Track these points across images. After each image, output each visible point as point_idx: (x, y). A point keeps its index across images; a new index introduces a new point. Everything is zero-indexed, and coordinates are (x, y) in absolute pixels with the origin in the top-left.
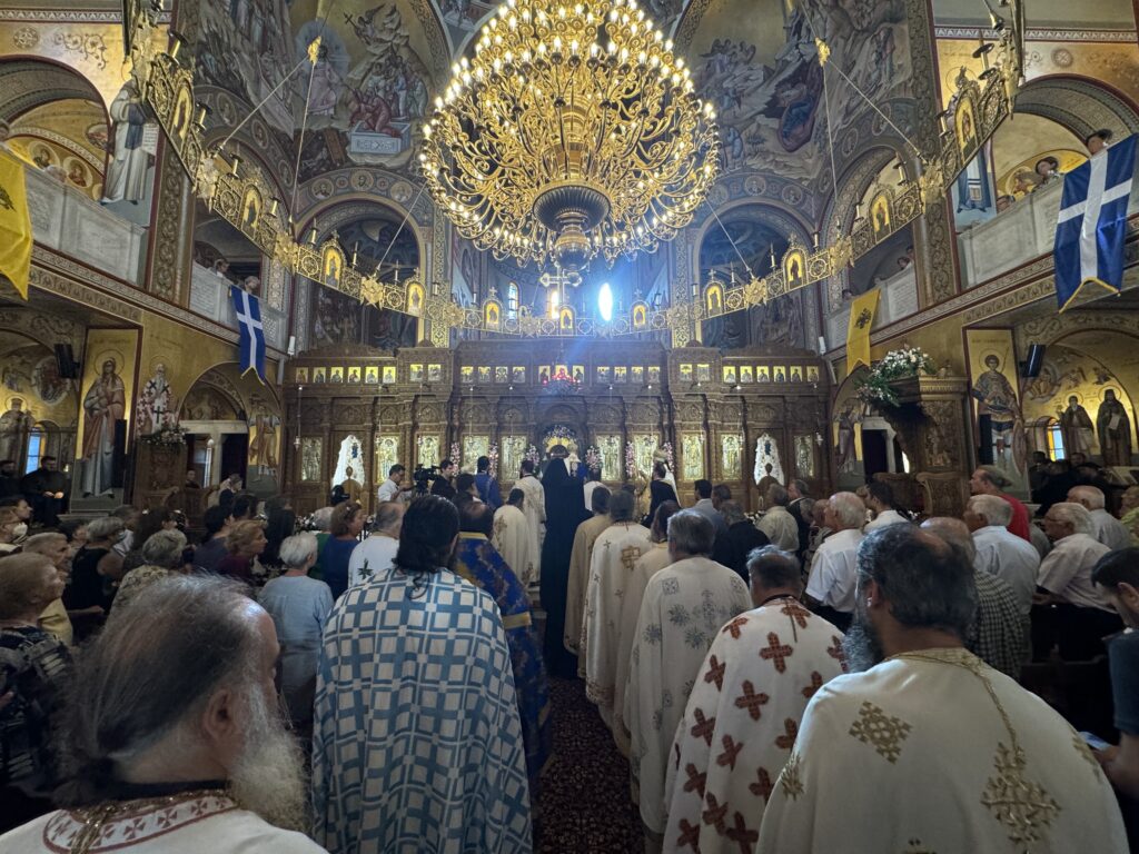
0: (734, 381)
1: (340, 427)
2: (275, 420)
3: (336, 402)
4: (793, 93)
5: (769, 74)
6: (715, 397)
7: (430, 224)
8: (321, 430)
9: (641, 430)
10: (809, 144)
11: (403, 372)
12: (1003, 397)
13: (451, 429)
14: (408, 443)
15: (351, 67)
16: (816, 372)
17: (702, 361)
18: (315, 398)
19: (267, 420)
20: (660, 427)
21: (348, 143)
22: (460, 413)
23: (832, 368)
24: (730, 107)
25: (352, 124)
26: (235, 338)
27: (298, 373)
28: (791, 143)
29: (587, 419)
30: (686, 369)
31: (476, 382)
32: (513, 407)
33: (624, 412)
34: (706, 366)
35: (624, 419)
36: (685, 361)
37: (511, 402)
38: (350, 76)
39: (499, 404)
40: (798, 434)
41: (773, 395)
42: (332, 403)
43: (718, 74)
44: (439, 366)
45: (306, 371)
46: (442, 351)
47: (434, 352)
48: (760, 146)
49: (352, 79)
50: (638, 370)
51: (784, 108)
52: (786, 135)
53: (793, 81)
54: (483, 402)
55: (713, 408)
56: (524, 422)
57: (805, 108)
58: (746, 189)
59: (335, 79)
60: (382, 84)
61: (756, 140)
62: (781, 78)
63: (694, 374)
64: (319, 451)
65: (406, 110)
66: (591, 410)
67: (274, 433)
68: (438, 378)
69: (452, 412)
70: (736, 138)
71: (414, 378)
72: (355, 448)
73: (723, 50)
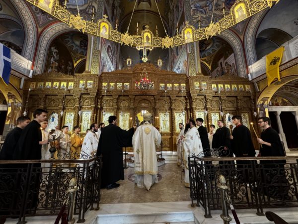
3: (47, 97)
6: (209, 96)
9: (177, 110)
16: (249, 87)
17: (204, 81)
18: (37, 95)
20: (186, 109)
22: (101, 102)
27: (31, 84)
29: (155, 105)
30: (197, 84)
31: (108, 89)
32: (124, 100)
33: (171, 103)
34: (205, 83)
35: (171, 105)
36: (196, 81)
37: (123, 98)
39: (118, 99)
40: (242, 113)
41: (234, 97)
42: (45, 98)
44: (92, 82)
45: (35, 83)
47: (90, 76)
48: (219, 7)
50: (176, 85)
55: (209, 101)
56: (129, 106)
61: (217, 5)
63: (200, 87)
66: (157, 101)
68: (91, 86)
69: (97, 101)
70: (209, 4)
71: (81, 86)
72: (53, 118)
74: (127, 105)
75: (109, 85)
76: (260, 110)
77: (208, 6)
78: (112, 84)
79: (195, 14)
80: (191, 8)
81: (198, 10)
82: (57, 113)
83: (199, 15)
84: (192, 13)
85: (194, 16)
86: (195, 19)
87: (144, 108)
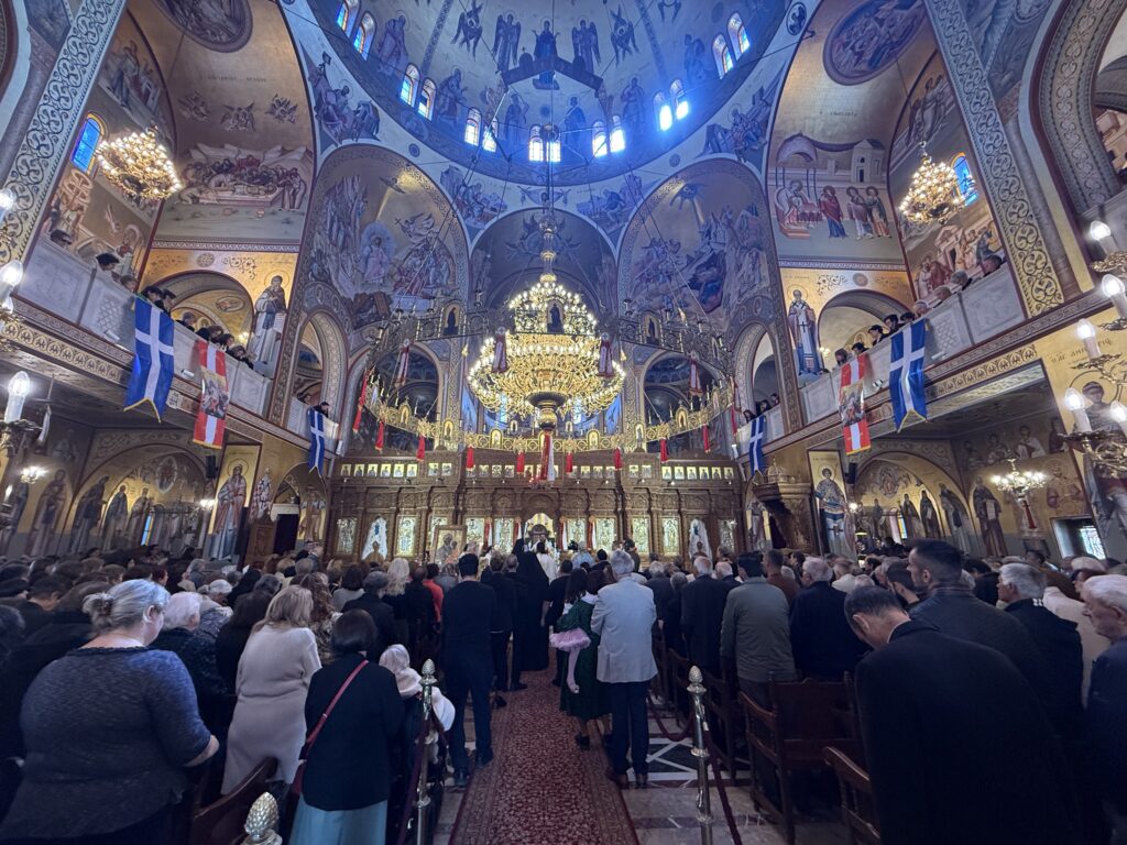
0: (670, 478)
1: (371, 510)
2: (322, 504)
3: (371, 491)
4: (708, 273)
5: (691, 260)
6: (657, 490)
7: (448, 359)
8: (357, 512)
9: (600, 514)
10: (720, 308)
11: (423, 469)
12: (836, 497)
13: (456, 512)
14: (423, 523)
15: (397, 252)
16: (732, 472)
17: (646, 463)
18: (355, 488)
19: (315, 504)
20: (616, 512)
21: (392, 302)
22: (464, 500)
23: (742, 469)
24: (664, 282)
25: (395, 289)
26: (308, 445)
27: (343, 468)
28: (709, 307)
29: (560, 505)
30: (633, 469)
31: (477, 476)
32: (505, 496)
33: (588, 501)
34: (649, 466)
35: (589, 506)
36: (634, 463)
37: (503, 492)
38: (396, 257)
39: (493, 494)
40: (721, 519)
41: (703, 490)
42: (366, 493)
43: (655, 260)
44: (450, 465)
45: (349, 466)
46: (453, 454)
47: (447, 455)
48: (686, 309)
49: (397, 260)
50: (598, 468)
51: (701, 284)
52: (703, 302)
53: (708, 265)
54: (482, 492)
55: (655, 498)
56: (512, 507)
57: (717, 284)
59: (385, 259)
60: (418, 263)
61: (684, 304)
62: (699, 264)
63: (639, 473)
64: (353, 529)
65: (434, 281)
66: (563, 499)
67: (320, 514)
68: (449, 474)
69: (458, 500)
71: (431, 474)
72: (377, 527)
73: (659, 245)
74: (510, 504)
75: (478, 470)
76: (753, 514)
78: (484, 468)
82: (385, 519)
87: (540, 511)
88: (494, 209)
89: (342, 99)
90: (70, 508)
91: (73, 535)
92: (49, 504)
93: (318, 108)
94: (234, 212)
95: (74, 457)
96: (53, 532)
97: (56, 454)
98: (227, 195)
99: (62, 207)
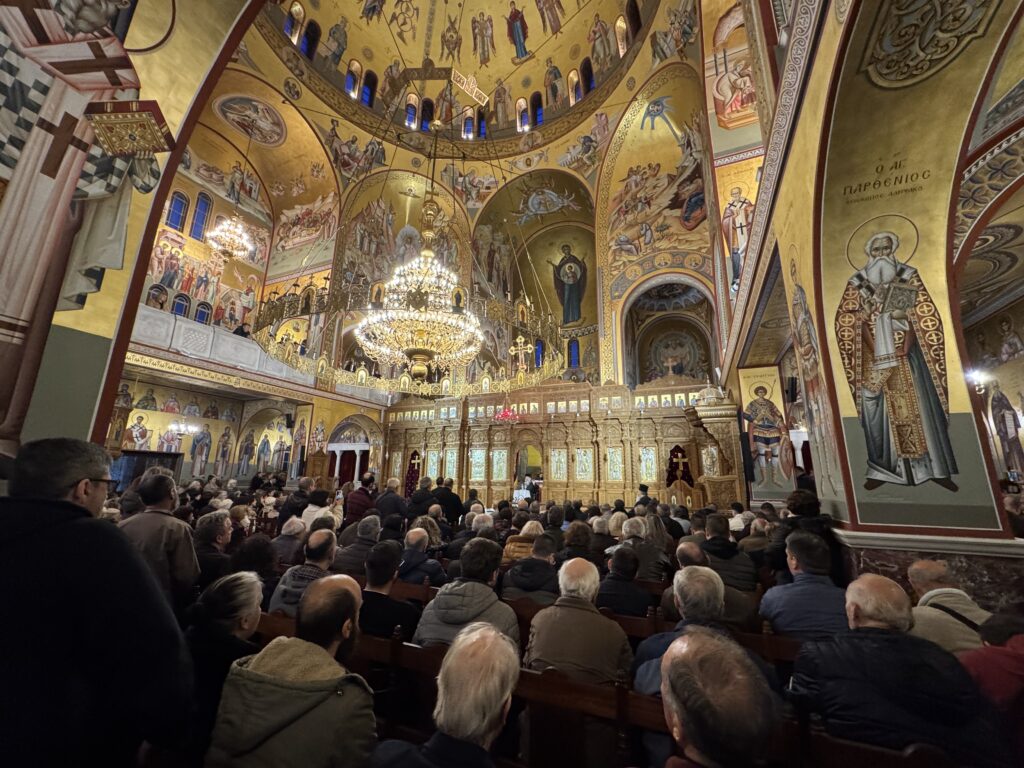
1: (411, 446)
4: (692, 187)
5: (672, 178)
8: (401, 447)
9: (581, 445)
10: (705, 222)
11: (437, 413)
13: (462, 446)
17: (616, 394)
18: (398, 429)
19: (377, 442)
20: (592, 442)
24: (642, 210)
27: (390, 416)
28: (692, 223)
29: (542, 438)
30: (604, 401)
31: (476, 416)
33: (566, 433)
34: (619, 397)
35: (567, 437)
36: (604, 395)
37: (496, 429)
39: (489, 430)
42: (406, 433)
43: (634, 190)
44: (455, 409)
45: (394, 414)
47: (453, 401)
48: (665, 232)
50: (573, 403)
51: (684, 200)
52: (686, 219)
53: (691, 179)
54: (481, 429)
56: (505, 440)
57: (699, 197)
58: (656, 264)
61: (663, 228)
62: (682, 179)
66: (545, 432)
67: (379, 450)
68: (454, 416)
69: (463, 436)
70: (647, 230)
71: (442, 416)
73: (636, 173)
74: (503, 438)
75: (476, 411)
77: (645, 234)
78: (481, 409)
79: (617, 258)
80: (610, 247)
81: (622, 250)
83: (625, 257)
84: (610, 258)
85: (616, 264)
86: (617, 268)
88: (488, 188)
89: (354, 146)
90: (235, 447)
91: (239, 465)
92: (224, 447)
93: (336, 159)
94: (301, 250)
95: (234, 420)
96: (227, 462)
97: (224, 418)
98: (297, 240)
99: (209, 276)
